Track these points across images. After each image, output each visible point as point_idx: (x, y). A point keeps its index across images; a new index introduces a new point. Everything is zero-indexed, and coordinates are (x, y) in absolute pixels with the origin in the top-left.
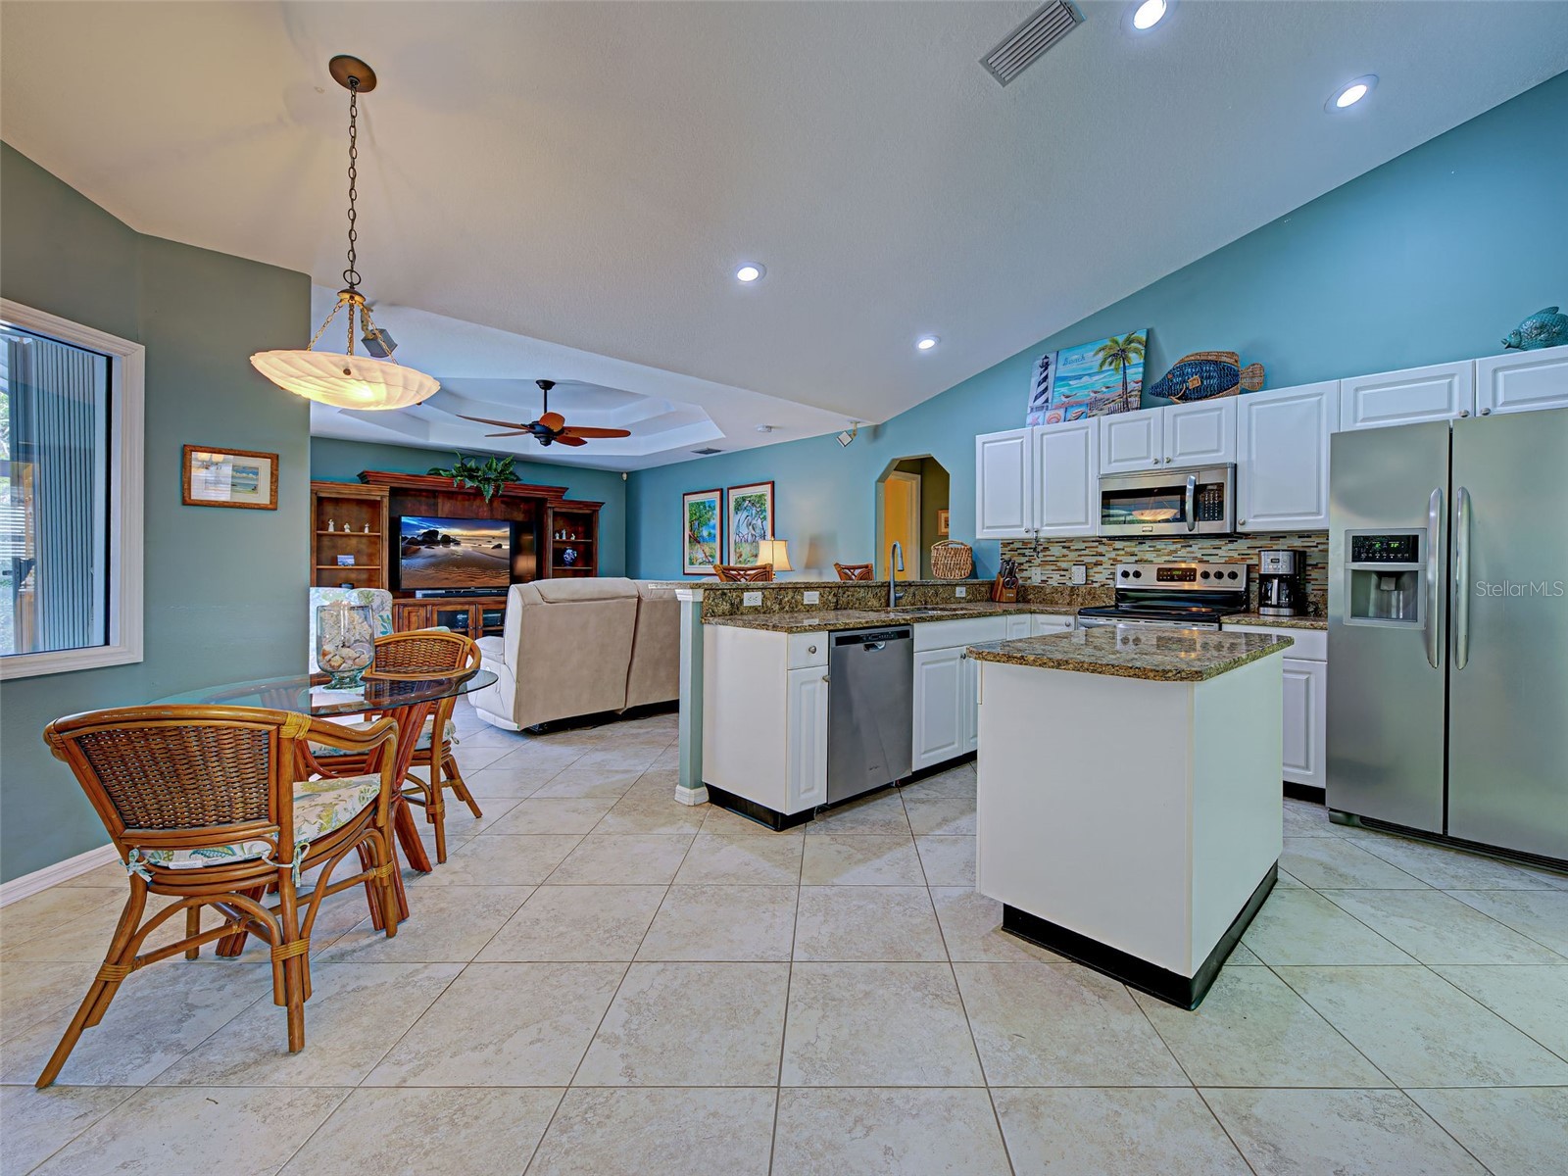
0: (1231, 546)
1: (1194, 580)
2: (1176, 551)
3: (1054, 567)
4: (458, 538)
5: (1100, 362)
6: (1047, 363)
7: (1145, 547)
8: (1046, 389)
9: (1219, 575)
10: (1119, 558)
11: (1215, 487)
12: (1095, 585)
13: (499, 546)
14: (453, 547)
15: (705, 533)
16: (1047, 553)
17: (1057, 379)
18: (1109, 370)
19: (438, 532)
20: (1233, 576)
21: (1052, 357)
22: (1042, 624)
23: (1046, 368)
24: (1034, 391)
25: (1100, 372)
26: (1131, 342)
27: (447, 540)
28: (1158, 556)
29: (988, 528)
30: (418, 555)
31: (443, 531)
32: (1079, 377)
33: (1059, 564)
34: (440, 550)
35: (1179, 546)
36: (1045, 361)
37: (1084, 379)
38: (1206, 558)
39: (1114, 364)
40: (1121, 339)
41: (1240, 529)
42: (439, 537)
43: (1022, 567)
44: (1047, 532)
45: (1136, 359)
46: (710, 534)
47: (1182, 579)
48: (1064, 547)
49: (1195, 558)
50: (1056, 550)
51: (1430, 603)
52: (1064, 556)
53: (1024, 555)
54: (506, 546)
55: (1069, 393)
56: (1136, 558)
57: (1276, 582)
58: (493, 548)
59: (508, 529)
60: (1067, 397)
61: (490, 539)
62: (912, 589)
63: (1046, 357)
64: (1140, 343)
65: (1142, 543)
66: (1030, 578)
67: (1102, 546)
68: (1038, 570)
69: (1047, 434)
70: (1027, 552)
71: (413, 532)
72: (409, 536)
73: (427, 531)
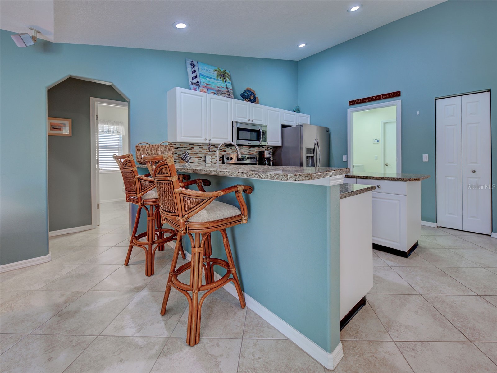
5: (216, 75)
6: (193, 64)
7: (229, 149)
8: (197, 76)
16: (193, 150)
17: (200, 74)
18: (220, 80)
20: (254, 158)
21: (195, 63)
23: (194, 67)
24: (191, 74)
25: (217, 80)
26: (225, 73)
32: (210, 78)
33: (198, 155)
37: (212, 79)
39: (222, 79)
40: (222, 70)
45: (228, 80)
48: (200, 148)
50: (197, 149)
52: (200, 152)
53: (181, 151)
55: (207, 83)
56: (226, 153)
63: (192, 61)
64: (228, 75)
65: (227, 147)
67: (215, 148)
70: (183, 149)
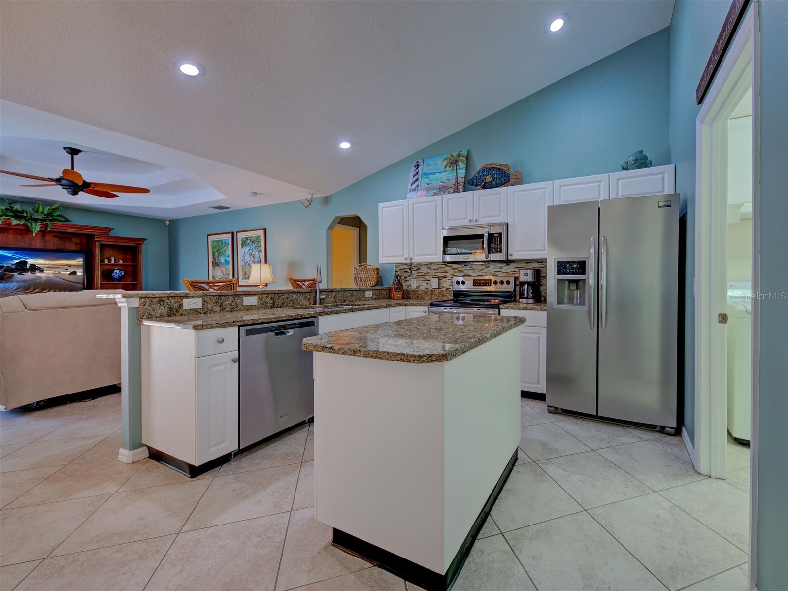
0: (508, 267)
1: (490, 285)
2: (482, 270)
3: (423, 279)
4: (42, 267)
5: (445, 165)
6: (418, 165)
7: (467, 268)
8: (418, 179)
9: (502, 282)
10: (455, 274)
11: (498, 235)
12: (444, 289)
13: (74, 273)
14: (38, 274)
15: (222, 260)
16: (419, 271)
17: (424, 174)
18: (449, 171)
19: (27, 262)
20: (508, 283)
21: (421, 162)
22: (411, 311)
23: (418, 168)
24: (412, 180)
25: (445, 171)
26: (460, 156)
27: (34, 268)
28: (475, 272)
29: (386, 257)
30: (12, 280)
31: (31, 261)
32: (434, 174)
33: (425, 277)
34: (28, 275)
35: (484, 267)
36: (418, 163)
37: (437, 175)
38: (496, 274)
39: (451, 167)
40: (455, 154)
41: (510, 258)
42: (28, 266)
43: (407, 279)
44: (417, 259)
45: (462, 165)
46: (226, 260)
47: (485, 285)
48: (428, 268)
49: (491, 274)
50: (424, 270)
51: (590, 295)
52: (428, 273)
53: (406, 272)
54: (80, 273)
55: (429, 182)
56: (463, 274)
57: (526, 285)
58: (70, 274)
59: (81, 259)
60: (428, 184)
61: (67, 267)
62: (334, 293)
63: (418, 162)
64: (464, 157)
65: (465, 266)
66: (410, 285)
67: (447, 267)
68: (415, 281)
69: (416, 203)
70: (408, 271)
71: (8, 262)
72: (6, 266)
73: (18, 261)
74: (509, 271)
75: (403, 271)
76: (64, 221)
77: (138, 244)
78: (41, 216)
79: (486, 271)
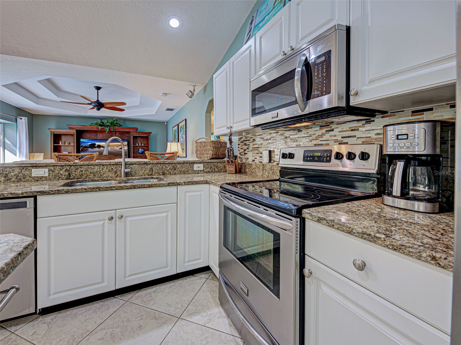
1: (329, 161)
2: (322, 135)
3: (257, 152)
4: (104, 146)
9: (352, 157)
19: (96, 144)
20: (364, 156)
27: (99, 146)
29: (217, 128)
30: (88, 151)
31: (97, 143)
34: (96, 149)
35: (324, 130)
36: (252, 19)
42: (96, 146)
47: (320, 160)
50: (258, 141)
52: (261, 144)
53: (246, 144)
58: (119, 149)
69: (235, 60)
70: (247, 142)
71: (85, 144)
72: (84, 146)
73: (91, 144)
74: (372, 135)
75: (243, 143)
76: (119, 126)
77: (149, 135)
78: (108, 124)
79: (327, 136)
